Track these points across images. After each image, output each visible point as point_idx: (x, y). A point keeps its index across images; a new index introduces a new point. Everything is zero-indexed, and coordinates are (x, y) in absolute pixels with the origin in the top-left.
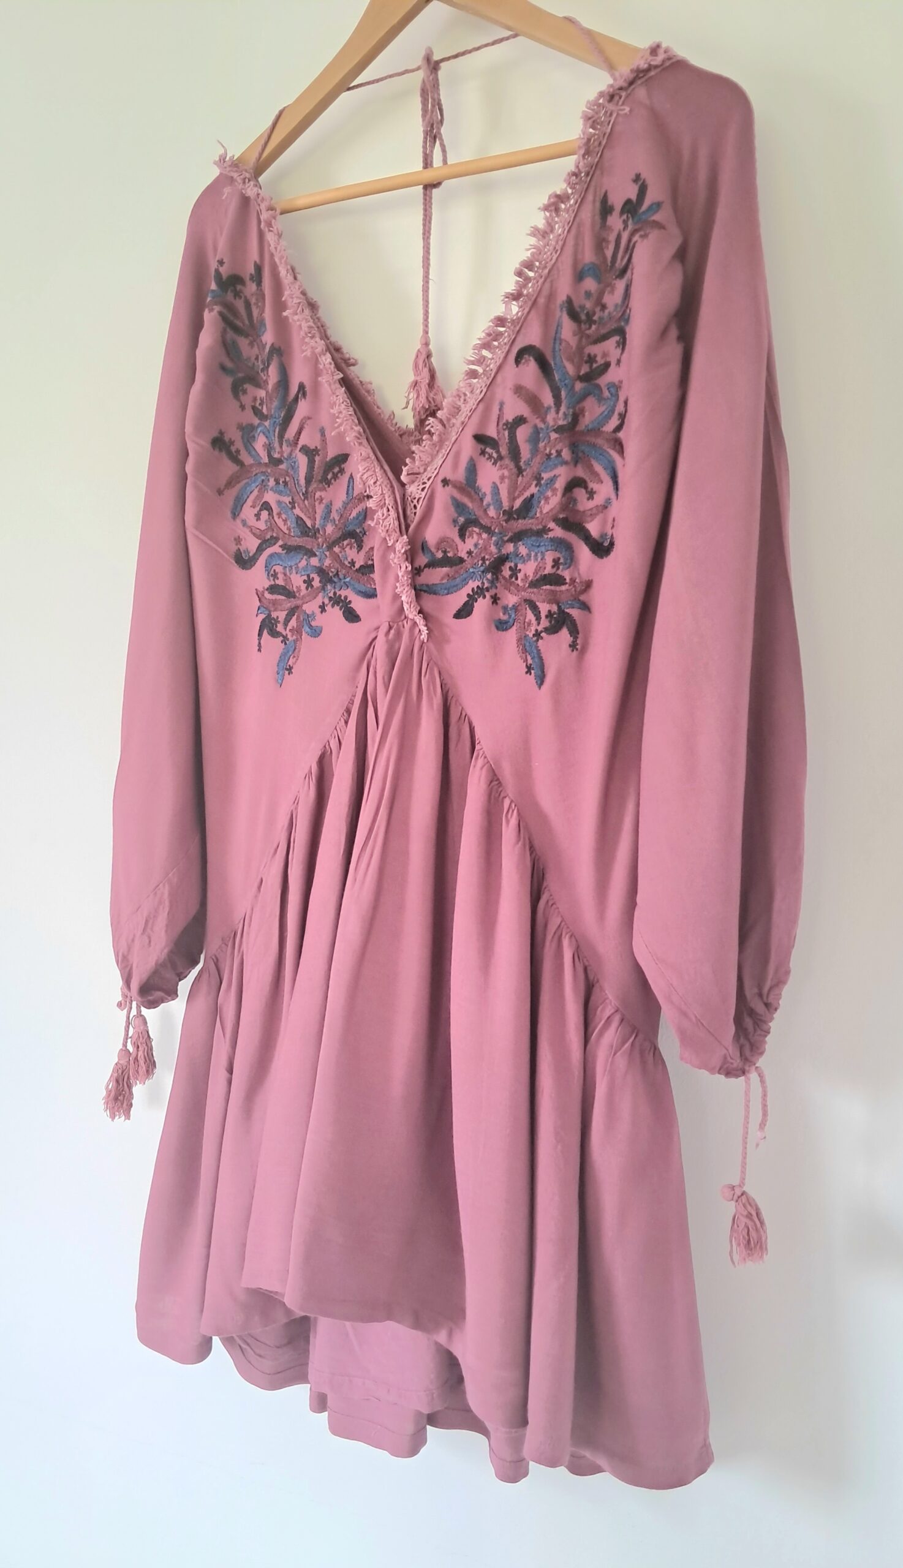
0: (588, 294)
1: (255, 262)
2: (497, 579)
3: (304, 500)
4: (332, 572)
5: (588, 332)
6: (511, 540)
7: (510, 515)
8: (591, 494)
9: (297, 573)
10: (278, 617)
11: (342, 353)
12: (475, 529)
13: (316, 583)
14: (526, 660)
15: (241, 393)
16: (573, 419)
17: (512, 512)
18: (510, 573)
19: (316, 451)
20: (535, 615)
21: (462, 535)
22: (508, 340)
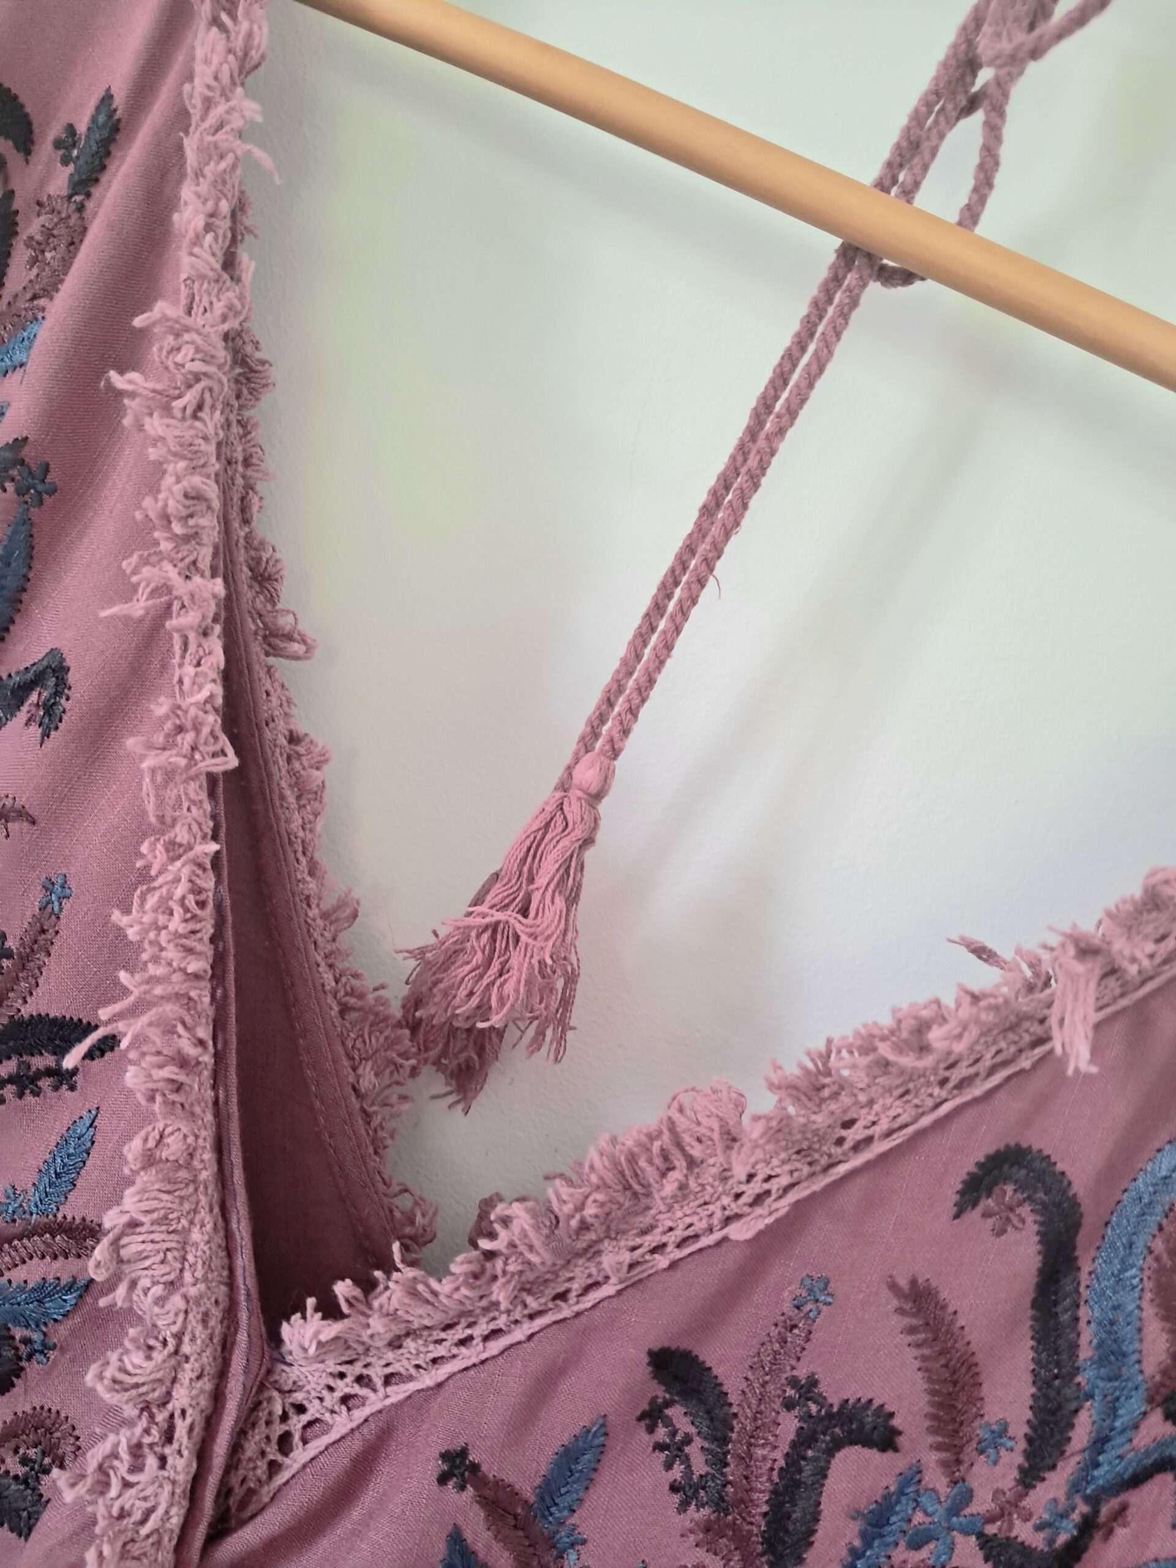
1: (108, 97)
11: (272, 600)
16: (1067, 1538)
22: (962, 1071)
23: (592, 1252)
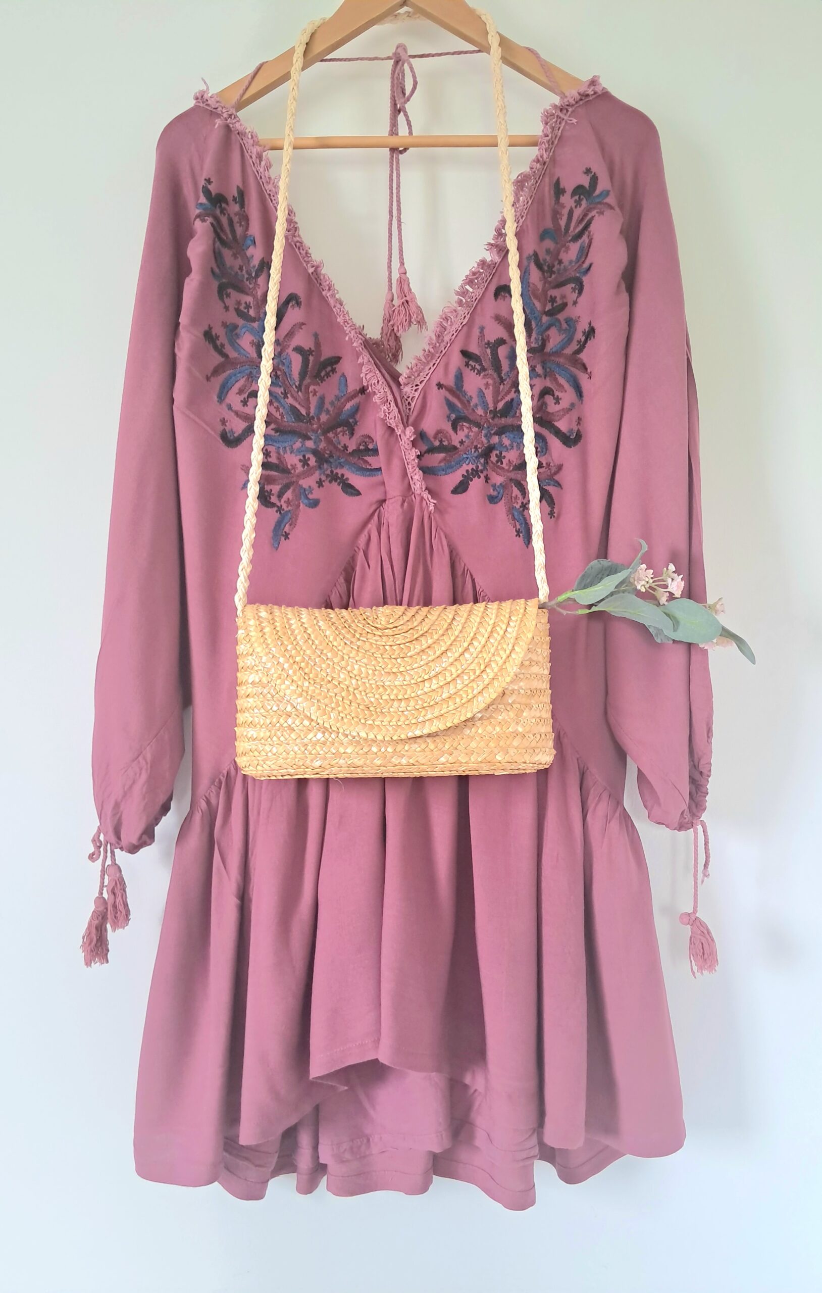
0: (548, 251)
1: (238, 187)
2: (487, 463)
3: (298, 392)
4: (327, 454)
5: (549, 279)
6: (496, 434)
7: (495, 413)
8: (557, 400)
9: (291, 453)
10: (271, 490)
12: (464, 424)
13: (313, 461)
14: (515, 526)
15: (225, 296)
16: (542, 343)
17: (496, 411)
18: (496, 459)
19: (310, 352)
20: (520, 491)
21: (455, 427)
22: (485, 279)
23: (443, 341)
